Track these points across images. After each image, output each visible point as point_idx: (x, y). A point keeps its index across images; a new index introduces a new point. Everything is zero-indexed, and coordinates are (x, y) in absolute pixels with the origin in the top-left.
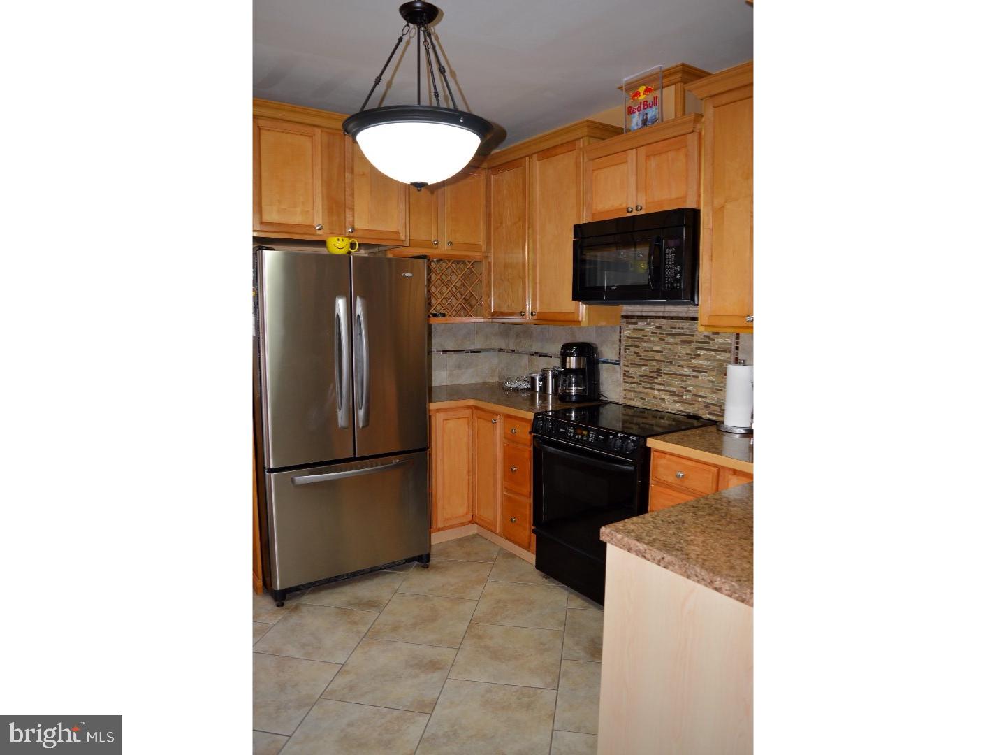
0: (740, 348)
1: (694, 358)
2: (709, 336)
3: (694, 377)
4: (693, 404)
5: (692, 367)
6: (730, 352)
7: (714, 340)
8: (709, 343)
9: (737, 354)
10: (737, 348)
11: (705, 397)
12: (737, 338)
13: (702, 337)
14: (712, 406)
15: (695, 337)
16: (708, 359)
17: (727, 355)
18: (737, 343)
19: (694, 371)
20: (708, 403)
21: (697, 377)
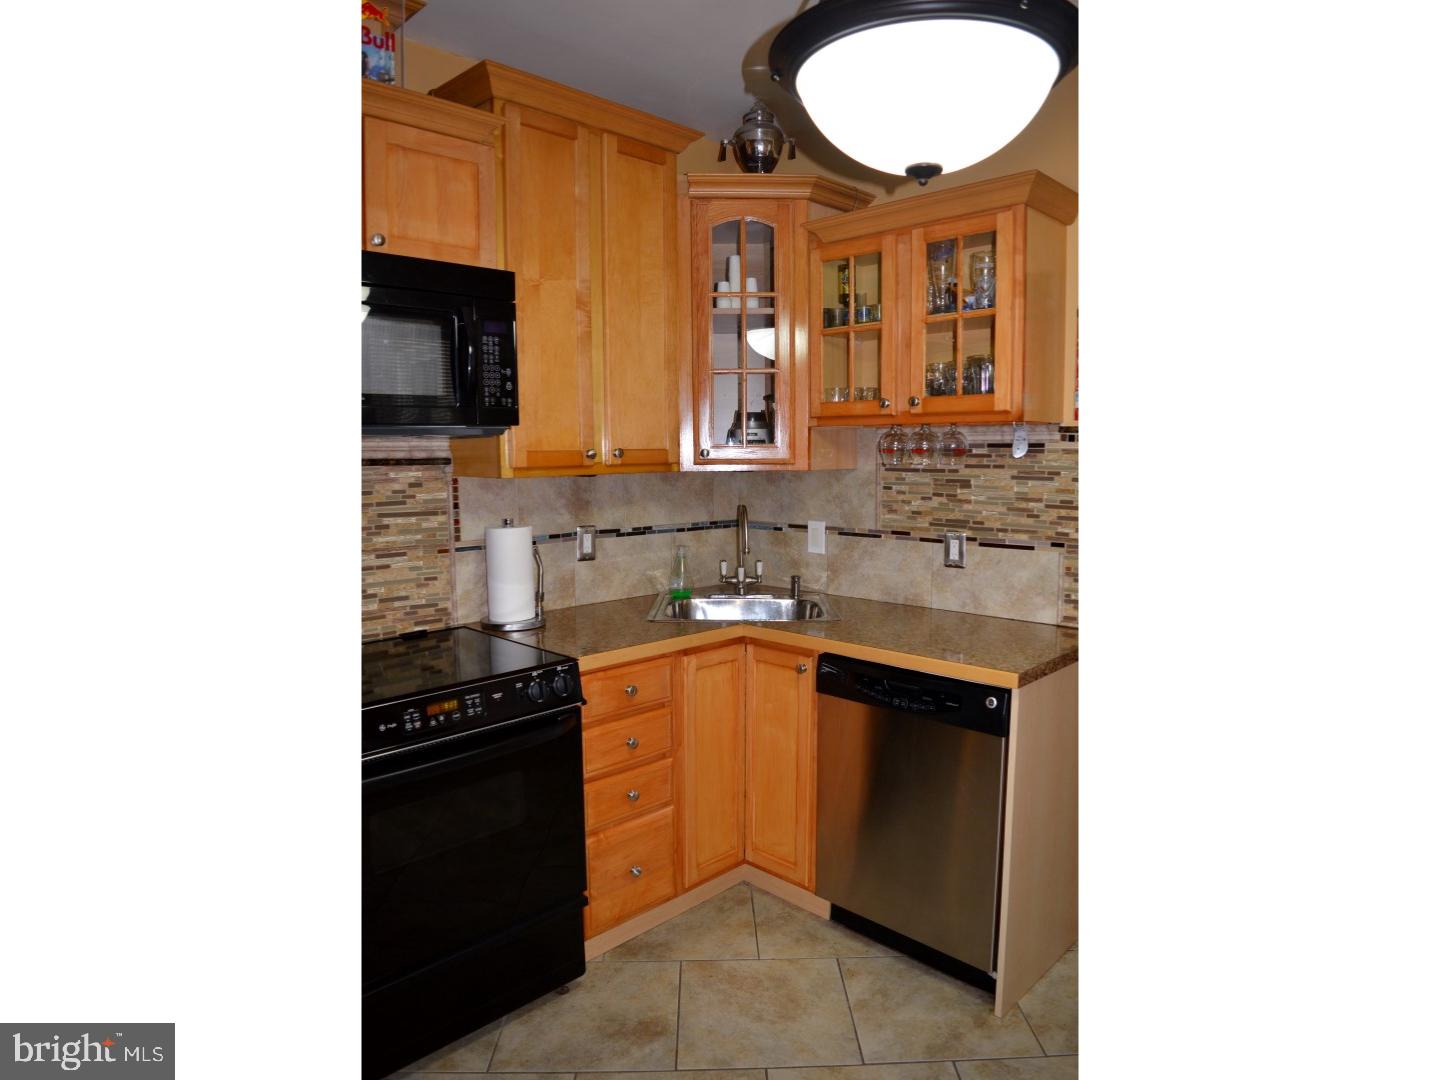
0: (461, 505)
1: (379, 534)
2: (404, 492)
3: (380, 567)
4: (384, 617)
5: (375, 550)
6: (444, 513)
7: (414, 497)
8: (404, 503)
9: (457, 514)
10: (456, 506)
11: (406, 598)
12: (455, 490)
13: (389, 493)
14: (419, 610)
15: (375, 494)
16: (404, 531)
17: (441, 518)
18: (456, 498)
19: (378, 557)
20: (412, 607)
21: (388, 567)
